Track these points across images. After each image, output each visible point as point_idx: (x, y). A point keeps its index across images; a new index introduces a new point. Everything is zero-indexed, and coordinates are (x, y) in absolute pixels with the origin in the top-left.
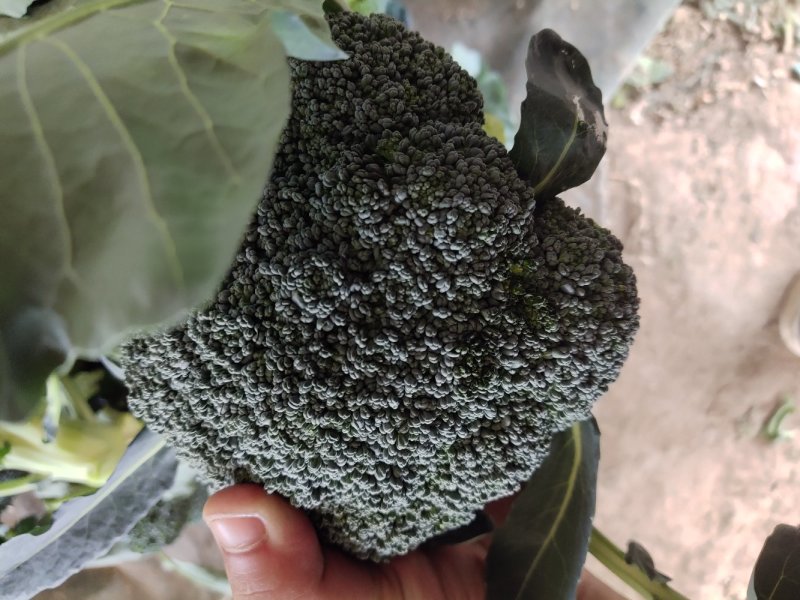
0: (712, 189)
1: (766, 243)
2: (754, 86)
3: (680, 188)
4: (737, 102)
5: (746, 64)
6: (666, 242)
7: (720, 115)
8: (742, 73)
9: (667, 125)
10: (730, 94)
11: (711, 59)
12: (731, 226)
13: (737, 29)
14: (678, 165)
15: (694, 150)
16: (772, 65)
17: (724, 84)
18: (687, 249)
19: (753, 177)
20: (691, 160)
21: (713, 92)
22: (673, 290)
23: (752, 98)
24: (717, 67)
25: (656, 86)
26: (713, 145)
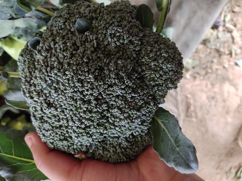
0: (213, 98)
1: (232, 115)
2: (224, 67)
3: (203, 97)
4: (219, 72)
5: (221, 61)
6: (200, 114)
7: (214, 76)
8: (220, 63)
9: (198, 79)
10: (217, 70)
11: (210, 59)
12: (220, 109)
13: (218, 51)
14: (202, 91)
15: (207, 86)
16: (229, 61)
17: (215, 67)
18: (206, 116)
19: (226, 94)
20: (206, 89)
21: (211, 69)
22: (203, 129)
23: (224, 71)
24: (212, 62)
25: (193, 68)
26: (213, 85)
